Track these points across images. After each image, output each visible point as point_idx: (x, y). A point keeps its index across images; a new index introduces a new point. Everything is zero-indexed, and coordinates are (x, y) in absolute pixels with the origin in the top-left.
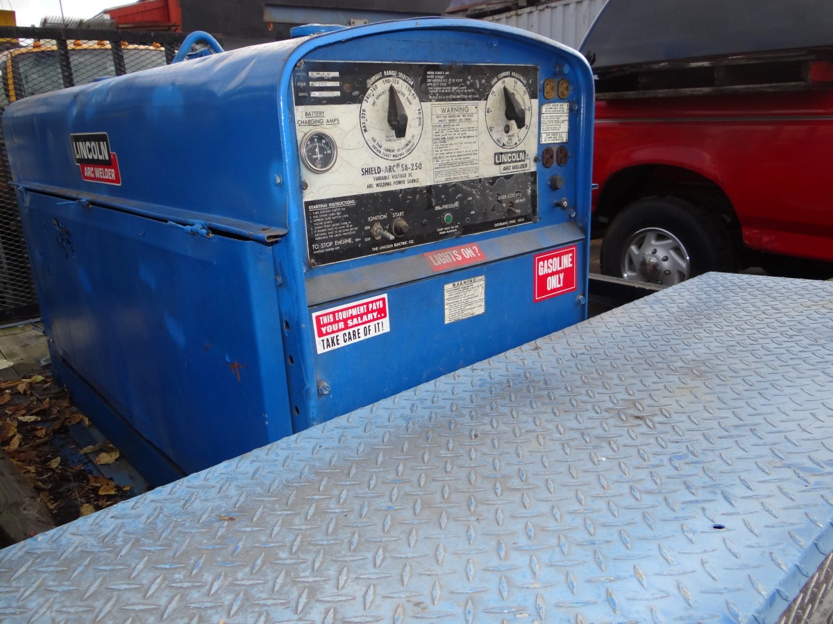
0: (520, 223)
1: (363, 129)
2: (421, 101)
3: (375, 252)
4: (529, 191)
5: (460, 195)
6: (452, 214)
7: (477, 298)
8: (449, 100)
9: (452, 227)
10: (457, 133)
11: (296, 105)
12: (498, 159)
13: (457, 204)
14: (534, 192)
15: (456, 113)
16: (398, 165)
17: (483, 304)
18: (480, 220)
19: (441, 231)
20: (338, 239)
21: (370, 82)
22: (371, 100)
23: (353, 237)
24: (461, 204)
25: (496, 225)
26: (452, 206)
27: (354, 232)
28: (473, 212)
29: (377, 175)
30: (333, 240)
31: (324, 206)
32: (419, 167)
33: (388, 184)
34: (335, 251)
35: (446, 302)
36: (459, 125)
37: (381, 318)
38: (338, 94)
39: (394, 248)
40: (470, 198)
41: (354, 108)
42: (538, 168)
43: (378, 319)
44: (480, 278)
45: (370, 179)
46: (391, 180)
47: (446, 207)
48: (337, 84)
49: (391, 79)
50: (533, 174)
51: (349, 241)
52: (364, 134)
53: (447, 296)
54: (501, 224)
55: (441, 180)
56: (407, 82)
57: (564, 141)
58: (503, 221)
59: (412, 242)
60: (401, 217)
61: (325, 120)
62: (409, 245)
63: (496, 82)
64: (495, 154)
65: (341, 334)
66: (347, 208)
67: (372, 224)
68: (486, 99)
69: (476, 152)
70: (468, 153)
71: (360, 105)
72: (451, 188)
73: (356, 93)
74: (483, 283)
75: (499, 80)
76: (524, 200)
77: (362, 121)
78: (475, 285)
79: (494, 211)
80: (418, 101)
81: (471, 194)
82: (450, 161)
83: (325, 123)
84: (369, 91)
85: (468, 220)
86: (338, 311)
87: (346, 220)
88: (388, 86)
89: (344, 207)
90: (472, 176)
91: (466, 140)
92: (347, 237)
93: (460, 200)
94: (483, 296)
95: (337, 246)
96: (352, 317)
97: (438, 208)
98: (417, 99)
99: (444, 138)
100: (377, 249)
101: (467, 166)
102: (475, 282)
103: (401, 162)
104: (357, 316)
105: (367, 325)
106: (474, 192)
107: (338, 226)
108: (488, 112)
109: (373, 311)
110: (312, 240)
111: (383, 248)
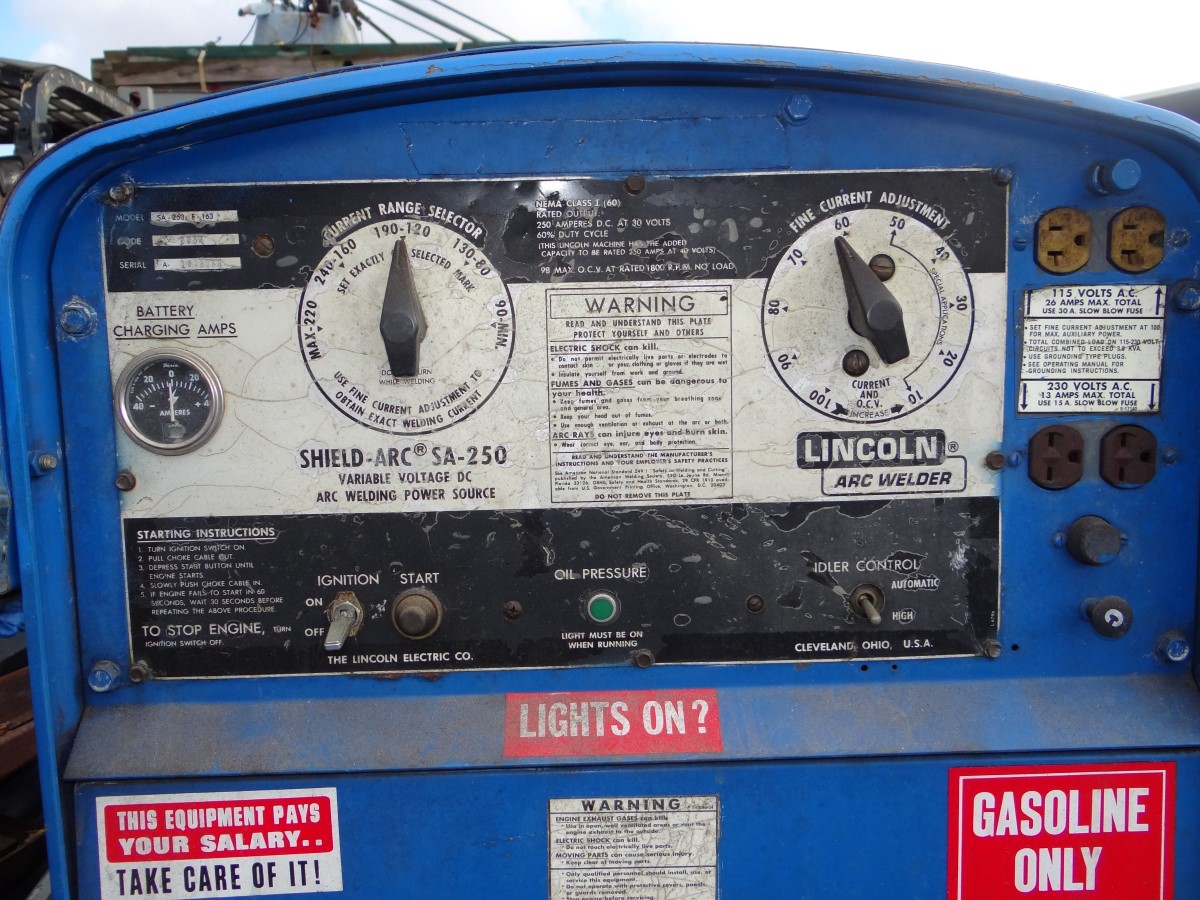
0: (912, 651)
1: (307, 350)
2: (509, 278)
3: (338, 668)
4: (959, 558)
5: (651, 546)
6: (619, 597)
7: (684, 861)
8: (619, 277)
9: (620, 634)
10: (646, 369)
11: (112, 289)
12: (812, 450)
13: (638, 571)
14: (982, 560)
15: (644, 311)
16: (420, 448)
17: (711, 880)
18: (733, 624)
19: (574, 640)
20: (221, 619)
21: (330, 233)
22: (334, 279)
23: (267, 621)
24: (657, 570)
25: (802, 648)
26: (618, 574)
27: (271, 609)
28: (704, 600)
29: (353, 471)
30: (205, 620)
31: (184, 534)
32: (500, 456)
33: (384, 496)
34: (207, 648)
35: (555, 848)
36: (653, 347)
37: (312, 849)
38: (234, 263)
39: (401, 665)
40: (697, 558)
42: (1003, 485)
43: (300, 849)
44: (699, 801)
45: (328, 478)
46: (400, 488)
47: (596, 573)
48: (233, 239)
49: (402, 223)
50: (984, 507)
51: (254, 628)
52: (313, 364)
53: (557, 831)
54: (823, 646)
55: (581, 497)
56: (462, 232)
57: (1143, 406)
58: (831, 638)
59: (466, 656)
60: (428, 586)
61: (194, 326)
62: (453, 663)
63: (809, 225)
64: (802, 437)
65: (177, 867)
66: (250, 545)
67: (329, 594)
68: (768, 274)
69: (722, 427)
70: (690, 426)
71: (299, 291)
72: (615, 522)
73: (289, 260)
74: (710, 817)
75: (821, 217)
76: (934, 582)
77: (305, 329)
78: (673, 818)
79: (796, 603)
80: (499, 280)
81: (700, 546)
82: (617, 446)
83: (194, 333)
84: (330, 256)
85: (681, 621)
86: (175, 807)
87: (245, 574)
88: (390, 241)
89: (239, 543)
90: (705, 494)
91: (683, 390)
92: (249, 619)
93: (652, 561)
94: (710, 858)
95: (215, 637)
96: (216, 830)
97: (568, 575)
98: (494, 274)
99: (597, 383)
100: (342, 660)
101: (684, 465)
102: (676, 809)
103: (431, 441)
104: (232, 831)
105: (264, 860)
106: (712, 540)
107: (220, 589)
108: (771, 312)
109: (283, 826)
110: (142, 614)
111: (363, 659)
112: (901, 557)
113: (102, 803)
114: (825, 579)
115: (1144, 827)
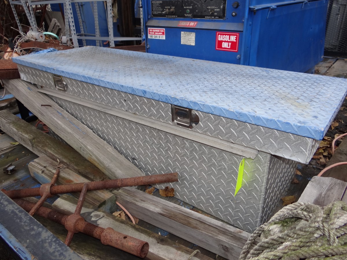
3: (166, 17)
4: (222, 7)
5: (192, 4)
6: (190, 10)
7: (192, 40)
9: (190, 15)
13: (191, 7)
14: (224, 8)
17: (194, 42)
18: (199, 14)
19: (186, 15)
20: (158, 11)
25: (206, 17)
26: (189, 7)
27: (161, 10)
28: (197, 11)
31: (155, 2)
35: (181, 37)
37: (163, 35)
39: (171, 17)
40: (196, 6)
44: (193, 33)
51: (160, 12)
53: (182, 35)
54: (208, 17)
59: (176, 16)
60: (174, 8)
65: (153, 35)
66: (160, 3)
67: (166, 9)
72: (189, 1)
74: (194, 35)
76: (219, 10)
78: (191, 35)
79: (205, 12)
81: (197, 4)
85: (195, 13)
86: (153, 29)
87: (160, 6)
93: (193, 6)
94: (194, 40)
95: (157, 13)
97: (185, 7)
100: (167, 16)
102: (191, 34)
104: (157, 32)
105: (160, 35)
107: (158, 8)
109: (161, 32)
110: (152, 10)
111: (169, 16)
112: (216, 6)
113: (149, 28)
114: (208, 9)
115: (235, 41)
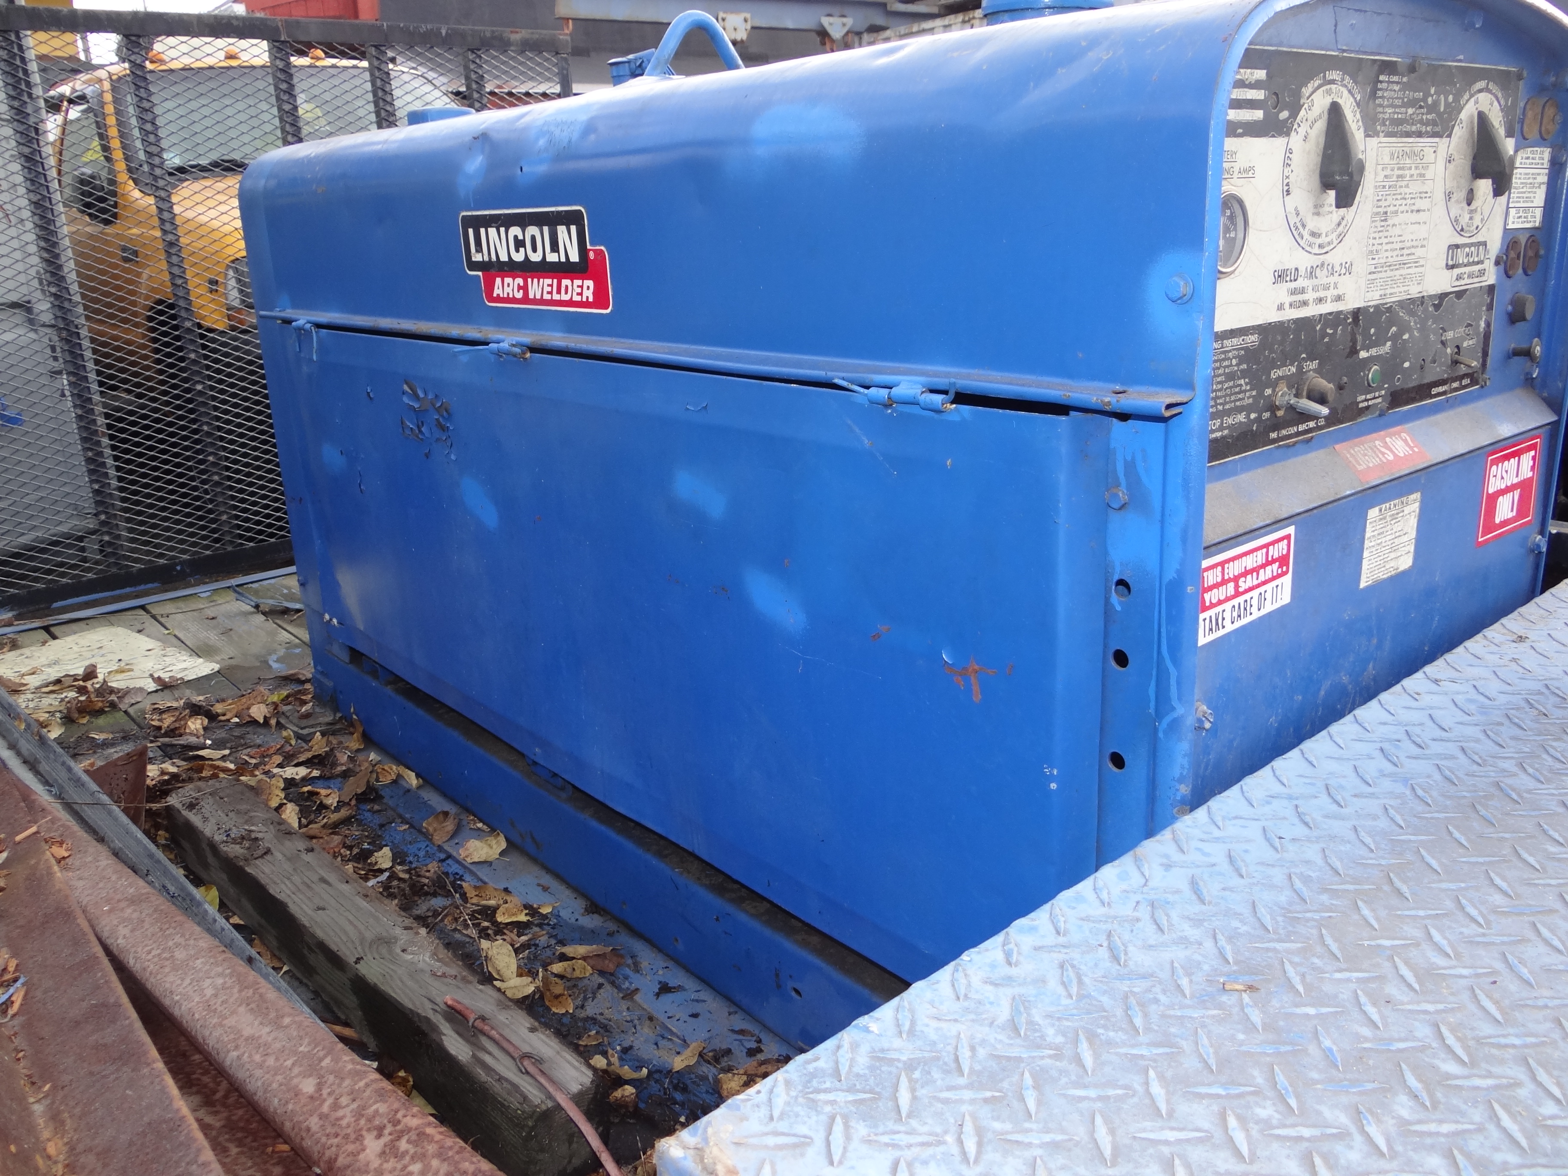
0: (1465, 387)
1: (1286, 188)
2: (1367, 136)
3: (1274, 441)
4: (1482, 324)
5: (1394, 329)
6: (1381, 367)
7: (1406, 538)
8: (1408, 135)
9: (1377, 394)
10: (1404, 202)
12: (1452, 257)
13: (1388, 347)
14: (1488, 325)
15: (1408, 161)
16: (1323, 265)
17: (1413, 548)
18: (1415, 380)
19: (1361, 401)
20: (1229, 413)
21: (1306, 91)
22: (1302, 131)
23: (1248, 409)
24: (1394, 346)
25: (1434, 391)
26: (1381, 351)
27: (1251, 400)
28: (1407, 365)
29: (1293, 285)
30: (1222, 415)
32: (1348, 269)
33: (1305, 303)
34: (1223, 437)
35: (1367, 544)
36: (1407, 186)
37: (1282, 574)
38: (1259, 114)
39: (1298, 434)
40: (1407, 336)
41: (1277, 144)
42: (1498, 279)
43: (1277, 577)
44: (1415, 496)
45: (1282, 294)
46: (1310, 296)
47: (1374, 352)
48: (1258, 95)
49: (1333, 86)
50: (1491, 289)
51: (1243, 417)
52: (1286, 198)
53: (1368, 532)
54: (1440, 389)
55: (1374, 297)
56: (1353, 95)
57: (1537, 225)
58: (1442, 382)
59: (1322, 422)
60: (1315, 370)
61: (1236, 170)
62: (1318, 428)
63: (1468, 101)
64: (1450, 247)
65: (1228, 607)
66: (1246, 349)
67: (1274, 384)
68: (1449, 136)
69: (1425, 243)
70: (1415, 243)
71: (1286, 139)
72: (1384, 313)
73: (1285, 114)
74: (1416, 506)
75: (1471, 96)
76: (1475, 340)
77: (1286, 171)
78: (1406, 510)
79: (1434, 362)
80: (1363, 135)
81: (1408, 329)
82: (1390, 259)
83: (1236, 175)
84: (1302, 112)
85: (1398, 380)
86: (1229, 561)
87: (1243, 374)
88: (1328, 101)
89: (1242, 349)
90: (1414, 291)
91: (1415, 217)
92: (1239, 410)
93: (1394, 339)
94: (1414, 534)
95: (1225, 428)
96: (1246, 573)
97: (1363, 354)
98: (1362, 130)
99: (1386, 213)
100: (1273, 435)
101: (1409, 271)
102: (1407, 504)
103: (1328, 258)
104: (1252, 571)
105: (1262, 589)
106: (1413, 322)
107: (1231, 388)
108: (1450, 161)
109: (1273, 561)
111: (1284, 432)
112: (1467, 326)
114: (1445, 344)
